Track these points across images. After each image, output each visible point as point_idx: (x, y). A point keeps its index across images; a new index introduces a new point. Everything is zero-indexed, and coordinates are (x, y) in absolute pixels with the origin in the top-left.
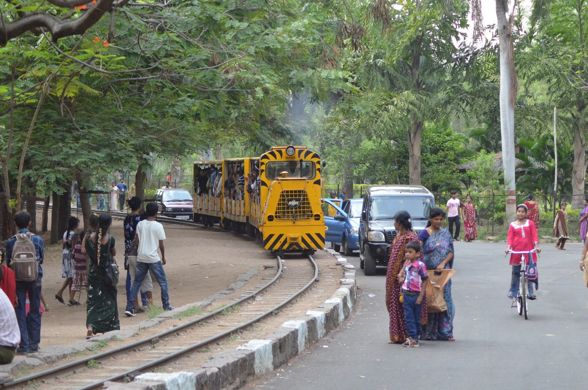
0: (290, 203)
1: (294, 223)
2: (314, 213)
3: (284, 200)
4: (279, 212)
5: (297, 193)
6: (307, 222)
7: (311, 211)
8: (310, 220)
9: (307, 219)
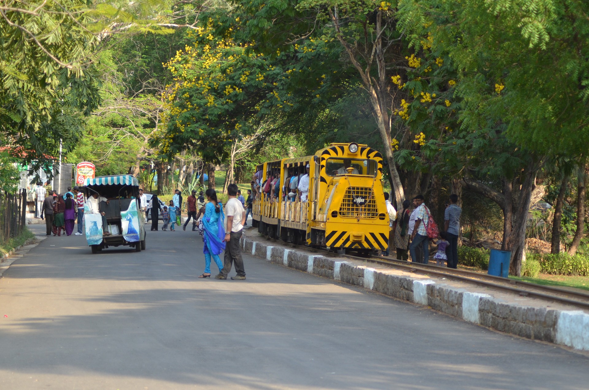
0: (356, 200)
1: (358, 221)
2: (380, 212)
4: (343, 208)
5: (364, 191)
6: (372, 221)
7: (376, 209)
8: (375, 218)
9: (372, 217)
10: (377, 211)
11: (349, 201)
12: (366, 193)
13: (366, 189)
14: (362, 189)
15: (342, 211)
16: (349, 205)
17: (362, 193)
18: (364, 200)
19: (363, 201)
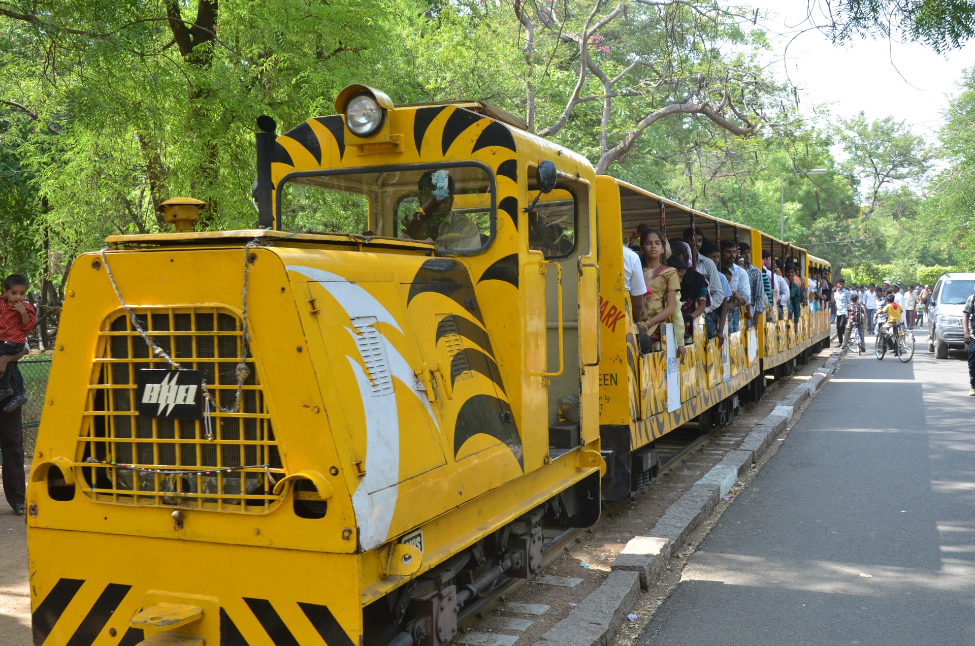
0: (153, 393)
1: (180, 522)
2: (292, 468)
3: (120, 373)
4: (100, 447)
5: (193, 332)
6: (252, 524)
7: (273, 450)
8: (266, 510)
9: (250, 503)
10: (275, 460)
11: (120, 398)
12: (205, 346)
13: (204, 319)
14: (182, 320)
15: (93, 463)
16: (122, 427)
17: (183, 347)
18: (193, 388)
19: (190, 401)
